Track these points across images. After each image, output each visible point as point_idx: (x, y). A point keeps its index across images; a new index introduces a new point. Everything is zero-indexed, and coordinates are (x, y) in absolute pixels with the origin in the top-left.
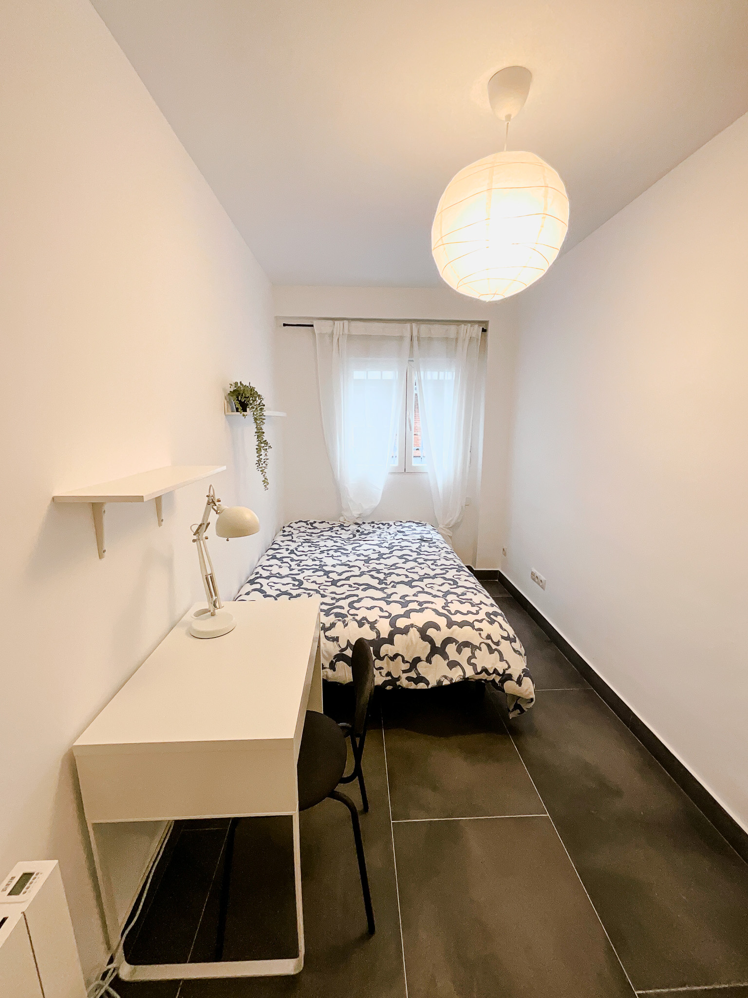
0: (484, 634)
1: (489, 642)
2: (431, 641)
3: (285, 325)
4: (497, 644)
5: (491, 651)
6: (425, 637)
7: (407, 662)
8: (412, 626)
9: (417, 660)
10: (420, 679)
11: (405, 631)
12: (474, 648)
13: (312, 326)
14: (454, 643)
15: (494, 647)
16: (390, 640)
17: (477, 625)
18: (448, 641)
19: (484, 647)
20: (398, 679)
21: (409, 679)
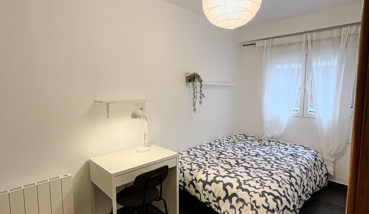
0: (253, 199)
1: (254, 204)
2: (227, 192)
3: (244, 45)
4: (258, 207)
5: (252, 209)
6: (225, 189)
7: (216, 197)
8: (222, 181)
9: (219, 198)
10: (219, 208)
11: (218, 182)
12: (245, 204)
13: (255, 44)
14: (237, 197)
15: (255, 208)
16: (210, 184)
17: (252, 193)
18: (234, 195)
19: (249, 205)
20: (211, 203)
21: (215, 205)
